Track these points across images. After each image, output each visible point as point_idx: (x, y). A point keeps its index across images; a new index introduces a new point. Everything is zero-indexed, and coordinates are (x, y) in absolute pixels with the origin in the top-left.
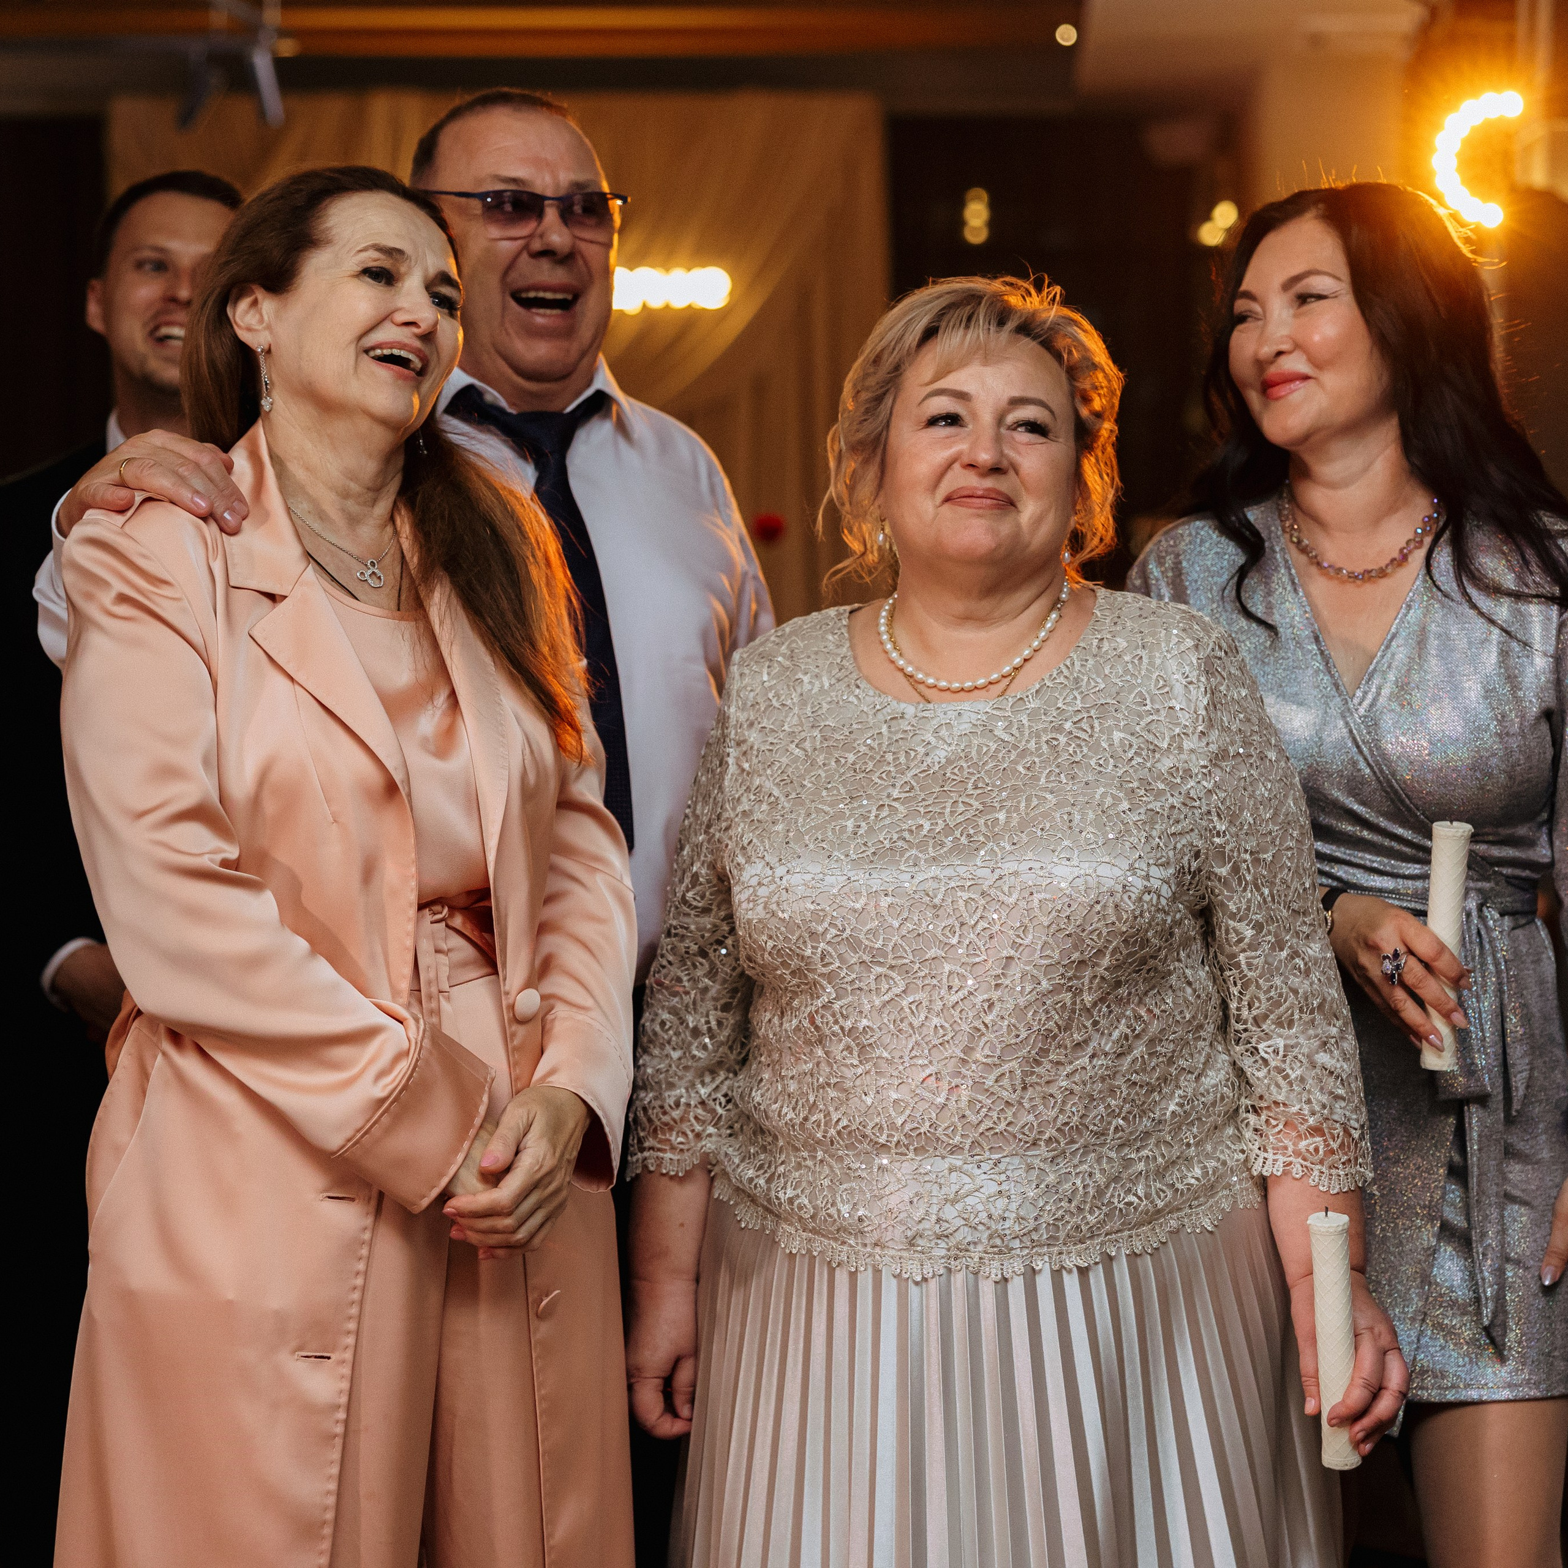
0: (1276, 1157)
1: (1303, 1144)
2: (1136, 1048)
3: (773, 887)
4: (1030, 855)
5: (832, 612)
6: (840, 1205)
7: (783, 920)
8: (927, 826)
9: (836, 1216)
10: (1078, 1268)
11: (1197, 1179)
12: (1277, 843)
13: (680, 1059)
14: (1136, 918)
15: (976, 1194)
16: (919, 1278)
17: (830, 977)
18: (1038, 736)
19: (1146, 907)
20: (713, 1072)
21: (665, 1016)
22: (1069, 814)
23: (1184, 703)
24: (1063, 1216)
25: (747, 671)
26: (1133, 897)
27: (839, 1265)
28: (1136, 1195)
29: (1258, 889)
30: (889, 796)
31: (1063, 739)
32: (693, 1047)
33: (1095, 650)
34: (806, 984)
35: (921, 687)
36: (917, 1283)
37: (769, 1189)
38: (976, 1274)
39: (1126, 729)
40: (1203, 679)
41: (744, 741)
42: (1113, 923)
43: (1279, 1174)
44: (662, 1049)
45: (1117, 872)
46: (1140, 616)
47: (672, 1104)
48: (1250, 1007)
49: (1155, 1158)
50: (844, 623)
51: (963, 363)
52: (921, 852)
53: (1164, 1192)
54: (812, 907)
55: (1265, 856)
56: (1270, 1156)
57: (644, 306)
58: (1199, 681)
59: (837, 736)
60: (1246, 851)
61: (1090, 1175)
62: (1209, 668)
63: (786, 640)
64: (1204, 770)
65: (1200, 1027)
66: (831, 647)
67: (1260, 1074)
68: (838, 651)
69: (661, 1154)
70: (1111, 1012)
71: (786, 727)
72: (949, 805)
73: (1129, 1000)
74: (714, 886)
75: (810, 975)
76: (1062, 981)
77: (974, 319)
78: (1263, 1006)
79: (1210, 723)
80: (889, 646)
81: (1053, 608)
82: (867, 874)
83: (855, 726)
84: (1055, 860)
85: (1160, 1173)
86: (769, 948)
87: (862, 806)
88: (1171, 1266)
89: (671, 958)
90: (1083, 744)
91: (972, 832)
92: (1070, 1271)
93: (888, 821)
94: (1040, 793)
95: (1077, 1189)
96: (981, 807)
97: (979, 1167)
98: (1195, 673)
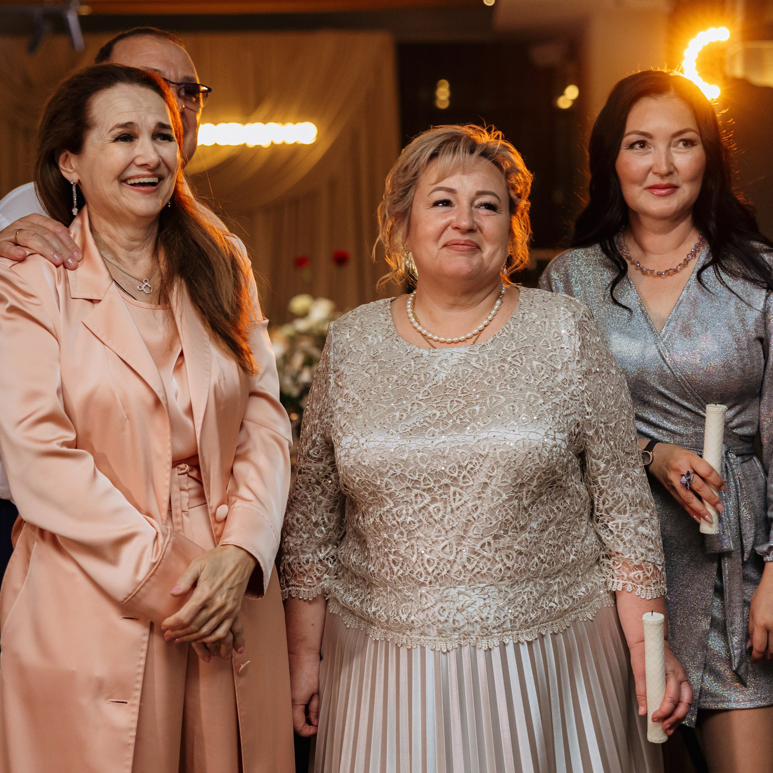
0: (619, 581)
1: (632, 574)
2: (551, 527)
3: (358, 449)
4: (493, 429)
5: (381, 302)
6: (401, 615)
7: (365, 466)
8: (438, 414)
9: (399, 620)
10: (527, 642)
11: (584, 593)
12: (617, 417)
13: (308, 538)
14: (549, 460)
15: (473, 606)
16: (445, 651)
17: (391, 495)
18: (494, 365)
19: (554, 454)
20: (326, 546)
21: (299, 516)
22: (513, 406)
23: (568, 345)
24: (518, 615)
25: (338, 333)
26: (548, 450)
27: (402, 645)
28: (554, 602)
29: (607, 442)
30: (417, 398)
31: (507, 366)
32: (316, 532)
33: (521, 319)
34: (377, 499)
35: (431, 341)
36: (444, 653)
37: (362, 607)
38: (475, 647)
39: (539, 360)
40: (578, 333)
41: (338, 371)
42: (538, 464)
43: (620, 590)
44: (297, 533)
45: (539, 437)
46: (544, 301)
47: (305, 562)
48: (604, 503)
49: (562, 583)
50: (389, 308)
51: (452, 173)
52: (436, 428)
53: (568, 600)
54: (380, 459)
55: (611, 425)
56: (616, 580)
57: (272, 143)
58: (576, 334)
59: (387, 366)
60: (601, 422)
61: (531, 593)
62: (581, 327)
63: (358, 317)
64: (580, 381)
65: (582, 514)
66: (382, 320)
67: (609, 538)
68: (387, 322)
69: (299, 589)
70: (538, 509)
71: (360, 363)
72: (449, 403)
73: (547, 502)
74: (324, 447)
75: (379, 495)
76: (513, 494)
77: (457, 149)
78: (611, 503)
79: (582, 356)
80: (413, 320)
81: (498, 298)
82: (408, 441)
83: (396, 361)
84: (507, 431)
85: (565, 591)
86: (357, 481)
87: (403, 404)
88: (572, 639)
89: (301, 485)
90: (518, 368)
91: (462, 417)
92: (523, 644)
93: (418, 412)
94: (497, 396)
95: (525, 601)
96: (466, 403)
97: (474, 592)
98: (573, 330)
